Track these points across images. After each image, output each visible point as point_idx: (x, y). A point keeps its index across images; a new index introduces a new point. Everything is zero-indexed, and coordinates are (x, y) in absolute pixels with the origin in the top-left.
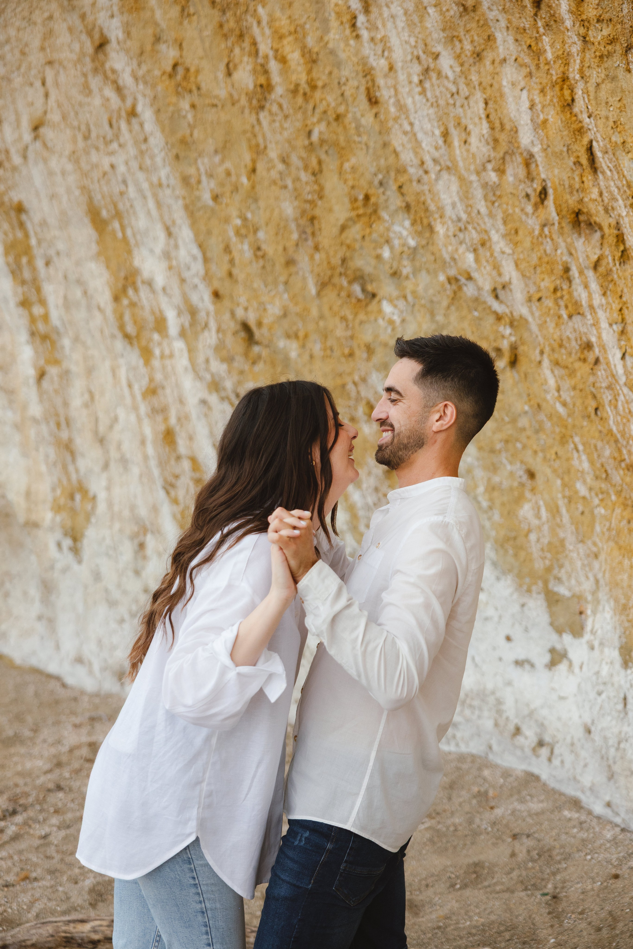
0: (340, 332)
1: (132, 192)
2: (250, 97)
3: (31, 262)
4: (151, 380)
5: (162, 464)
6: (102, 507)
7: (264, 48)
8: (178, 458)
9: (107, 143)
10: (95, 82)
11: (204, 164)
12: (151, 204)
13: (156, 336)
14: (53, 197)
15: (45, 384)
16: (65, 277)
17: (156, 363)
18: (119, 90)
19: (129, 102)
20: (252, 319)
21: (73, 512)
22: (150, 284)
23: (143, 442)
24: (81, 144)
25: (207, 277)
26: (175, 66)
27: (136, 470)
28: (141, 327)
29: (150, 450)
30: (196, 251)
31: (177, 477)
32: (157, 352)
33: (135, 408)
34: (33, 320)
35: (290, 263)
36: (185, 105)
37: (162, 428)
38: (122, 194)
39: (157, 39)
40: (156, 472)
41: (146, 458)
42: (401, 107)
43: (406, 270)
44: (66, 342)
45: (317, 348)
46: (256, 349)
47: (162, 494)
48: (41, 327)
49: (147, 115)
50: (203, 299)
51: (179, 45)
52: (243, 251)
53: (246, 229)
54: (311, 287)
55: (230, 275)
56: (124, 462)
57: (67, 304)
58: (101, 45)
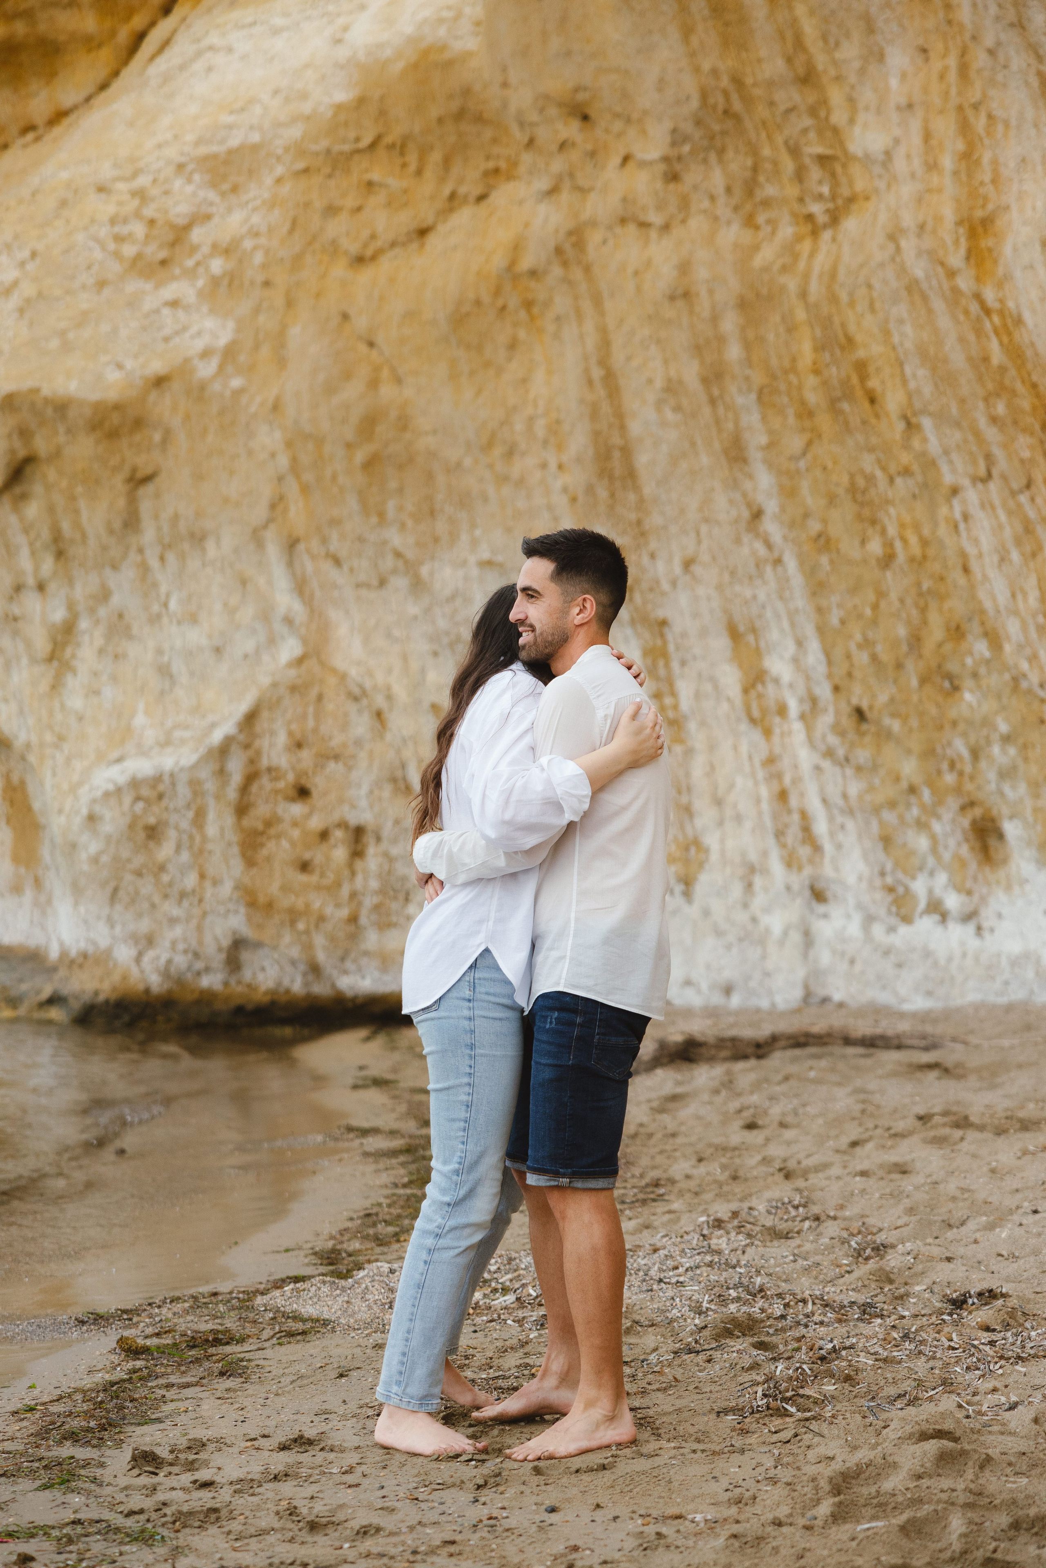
0: (934, 711)
1: (769, 614)
2: (878, 560)
3: (667, 665)
4: (771, 751)
5: (775, 817)
6: (714, 856)
7: (892, 531)
8: (789, 812)
9: (751, 578)
10: (746, 538)
11: (835, 599)
12: (786, 624)
13: (777, 720)
14: (696, 615)
16: (700, 675)
17: (776, 739)
18: (769, 546)
19: (776, 554)
20: (865, 705)
21: (687, 862)
22: (777, 681)
23: (758, 801)
24: (726, 577)
25: (830, 676)
26: (819, 536)
27: (748, 825)
28: (764, 712)
29: (765, 806)
30: (822, 657)
31: (786, 826)
32: (777, 731)
33: (753, 774)
35: (899, 666)
36: (824, 560)
37: (776, 788)
38: (760, 616)
39: (806, 515)
40: (768, 823)
41: (760, 814)
42: (985, 577)
43: (983, 670)
44: (692, 726)
45: (914, 723)
46: (865, 727)
47: (771, 841)
48: (671, 714)
49: (791, 564)
50: (824, 691)
51: (825, 521)
52: (862, 658)
53: (867, 644)
54: (914, 682)
55: (850, 675)
56: (739, 819)
57: (698, 696)
58: (757, 515)
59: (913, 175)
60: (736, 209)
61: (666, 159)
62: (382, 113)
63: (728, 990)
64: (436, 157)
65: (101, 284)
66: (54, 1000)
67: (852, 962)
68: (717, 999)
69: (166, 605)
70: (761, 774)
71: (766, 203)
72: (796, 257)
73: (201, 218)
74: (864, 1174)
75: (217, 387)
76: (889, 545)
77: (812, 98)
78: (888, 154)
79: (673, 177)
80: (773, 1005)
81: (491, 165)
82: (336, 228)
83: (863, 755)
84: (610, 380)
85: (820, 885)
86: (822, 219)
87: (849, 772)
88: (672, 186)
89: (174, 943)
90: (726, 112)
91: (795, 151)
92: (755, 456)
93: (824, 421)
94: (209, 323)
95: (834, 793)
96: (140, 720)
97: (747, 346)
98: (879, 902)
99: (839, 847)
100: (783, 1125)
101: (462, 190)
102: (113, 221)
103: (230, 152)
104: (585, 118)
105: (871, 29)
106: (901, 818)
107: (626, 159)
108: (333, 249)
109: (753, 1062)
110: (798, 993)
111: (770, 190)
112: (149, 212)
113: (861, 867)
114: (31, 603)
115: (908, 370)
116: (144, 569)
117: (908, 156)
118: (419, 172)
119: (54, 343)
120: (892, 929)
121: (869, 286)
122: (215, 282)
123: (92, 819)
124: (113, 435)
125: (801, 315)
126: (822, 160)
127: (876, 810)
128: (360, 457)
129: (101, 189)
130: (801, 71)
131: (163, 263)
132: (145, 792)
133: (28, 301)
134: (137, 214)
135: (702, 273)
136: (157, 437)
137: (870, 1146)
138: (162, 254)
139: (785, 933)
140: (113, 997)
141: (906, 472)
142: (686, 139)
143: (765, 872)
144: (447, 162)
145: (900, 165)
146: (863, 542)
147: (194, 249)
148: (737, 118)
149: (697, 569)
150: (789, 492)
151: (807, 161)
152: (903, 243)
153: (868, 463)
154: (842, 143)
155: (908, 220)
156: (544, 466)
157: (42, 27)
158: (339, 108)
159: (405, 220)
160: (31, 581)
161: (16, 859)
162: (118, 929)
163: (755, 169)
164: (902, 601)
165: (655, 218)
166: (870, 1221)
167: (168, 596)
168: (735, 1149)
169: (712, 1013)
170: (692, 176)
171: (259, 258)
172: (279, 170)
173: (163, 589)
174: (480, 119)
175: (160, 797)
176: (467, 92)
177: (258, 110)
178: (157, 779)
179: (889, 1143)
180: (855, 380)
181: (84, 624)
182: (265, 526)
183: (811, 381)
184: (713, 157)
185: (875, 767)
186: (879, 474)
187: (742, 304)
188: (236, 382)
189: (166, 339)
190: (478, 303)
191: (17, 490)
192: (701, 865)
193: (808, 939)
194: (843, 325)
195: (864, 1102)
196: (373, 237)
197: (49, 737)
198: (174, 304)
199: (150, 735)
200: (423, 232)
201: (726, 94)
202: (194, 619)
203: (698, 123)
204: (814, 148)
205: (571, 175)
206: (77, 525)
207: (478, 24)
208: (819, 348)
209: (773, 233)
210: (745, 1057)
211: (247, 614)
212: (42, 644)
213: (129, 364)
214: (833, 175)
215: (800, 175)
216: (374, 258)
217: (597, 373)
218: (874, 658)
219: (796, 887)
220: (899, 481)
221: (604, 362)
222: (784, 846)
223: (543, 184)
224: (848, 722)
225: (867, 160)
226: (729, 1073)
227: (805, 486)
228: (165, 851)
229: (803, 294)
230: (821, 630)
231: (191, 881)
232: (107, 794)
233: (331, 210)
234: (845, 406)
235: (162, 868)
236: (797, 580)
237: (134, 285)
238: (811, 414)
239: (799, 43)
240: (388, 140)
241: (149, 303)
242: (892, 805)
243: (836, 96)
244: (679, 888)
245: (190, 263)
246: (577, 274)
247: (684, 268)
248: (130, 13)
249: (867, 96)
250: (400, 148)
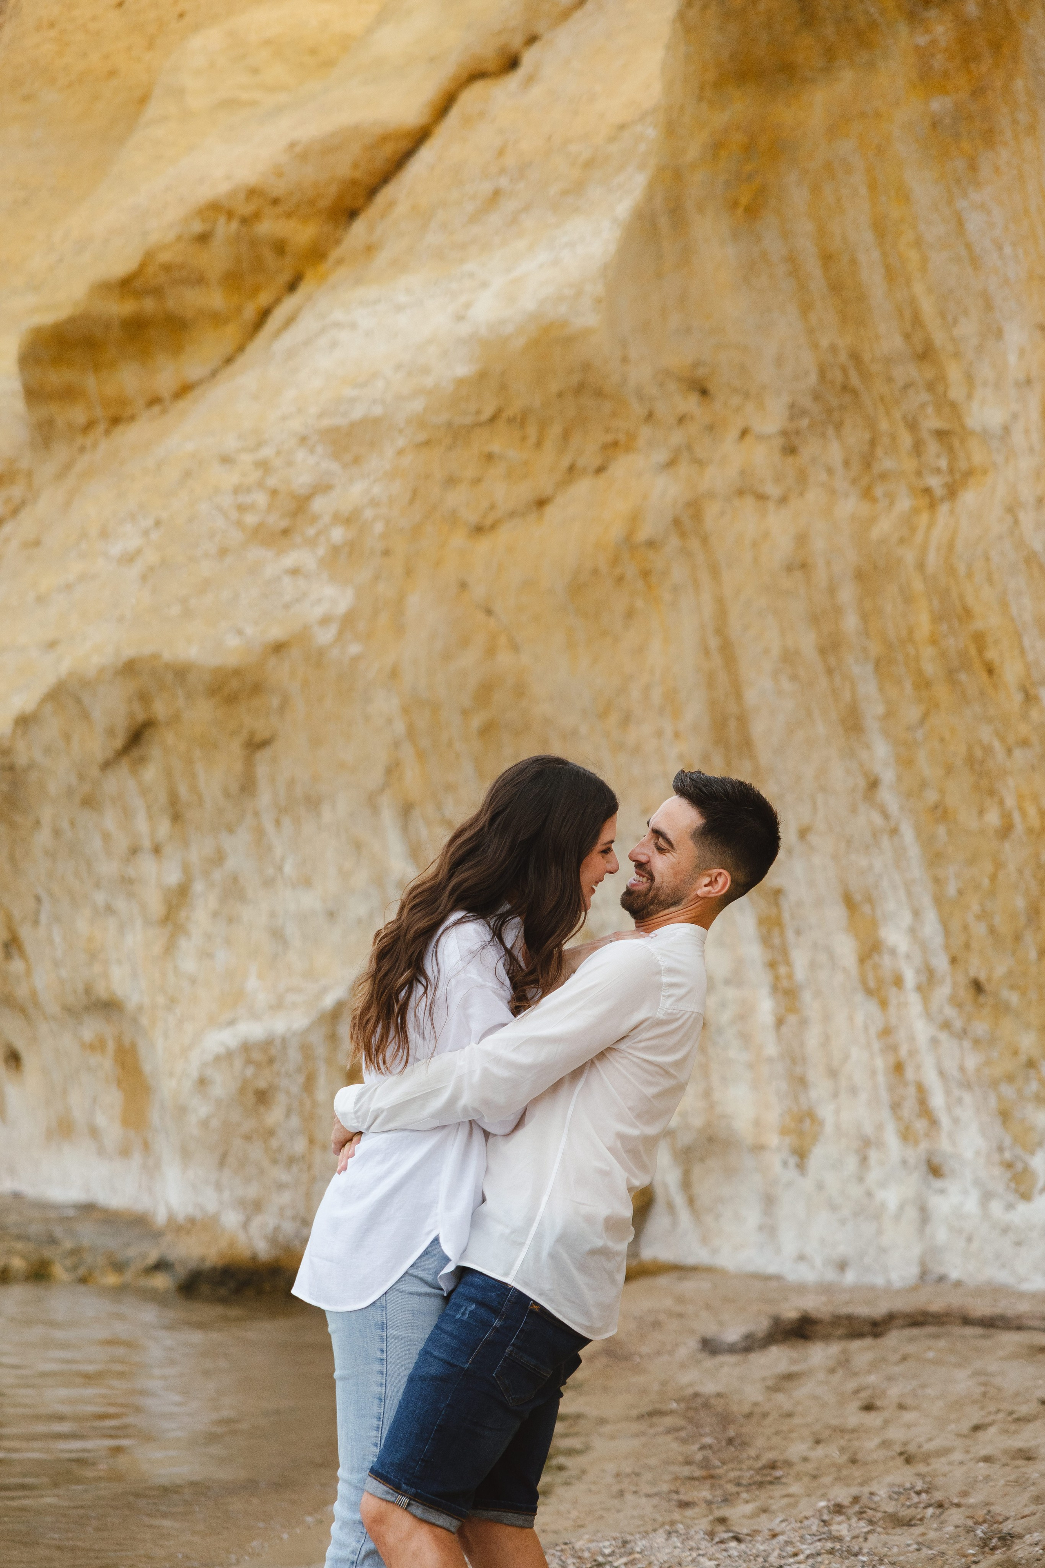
1: (885, 883)
2: (996, 831)
3: (782, 934)
4: (887, 1022)
5: (891, 1089)
6: (829, 1128)
7: (1010, 802)
8: (905, 1084)
9: (867, 847)
10: (862, 808)
11: (952, 870)
12: (902, 893)
13: (894, 990)
14: (811, 885)
15: (784, 1029)
16: (815, 945)
17: (892, 1010)
18: (886, 815)
19: (893, 824)
20: (982, 977)
21: (801, 1134)
22: (893, 952)
23: (874, 1073)
24: (843, 846)
25: (947, 947)
26: (936, 806)
27: (863, 1097)
28: (880, 982)
29: (881, 1079)
30: (939, 928)
31: (903, 1098)
32: (893, 1002)
33: (869, 1046)
34: (777, 978)
35: (1017, 938)
36: (941, 830)
37: (892, 1059)
38: (877, 886)
39: (924, 785)
40: (884, 1095)
41: (875, 1086)
44: (807, 996)
45: (1033, 995)
46: (982, 999)
47: (886, 1114)
48: (785, 983)
49: (908, 834)
50: (941, 963)
51: (942, 791)
52: (980, 929)
53: (984, 915)
54: (1033, 955)
55: (967, 946)
56: (853, 1091)
57: (813, 966)
58: (873, 784)
59: (1031, 450)
60: (854, 482)
61: (784, 433)
62: (503, 387)
63: (842, 1266)
64: (555, 430)
65: (223, 552)
66: (161, 1266)
67: (969, 1239)
68: (831, 1275)
69: (280, 869)
70: (876, 1046)
71: (883, 476)
72: (913, 529)
73: (322, 488)
74: (987, 1459)
75: (335, 653)
76: (1006, 816)
77: (930, 373)
78: (1006, 429)
79: (790, 450)
80: (889, 1281)
81: (609, 438)
82: (456, 498)
83: (980, 1028)
84: (728, 650)
85: (936, 1160)
86: (939, 491)
87: (967, 1044)
88: (790, 460)
89: (282, 1210)
90: (845, 388)
91: (913, 426)
92: (872, 725)
93: (942, 692)
94: (329, 591)
95: (951, 1065)
96: (252, 983)
97: (865, 617)
98: (997, 1178)
99: (956, 1121)
100: (902, 1407)
101: (581, 462)
102: (237, 490)
103: (353, 425)
104: (704, 392)
105: (989, 306)
106: (1020, 1092)
107: (744, 433)
108: (453, 519)
109: (868, 1341)
110: (913, 1271)
111: (887, 463)
112: (272, 482)
113: (980, 1143)
114: (147, 866)
115: (1026, 642)
116: (260, 834)
117: (1027, 431)
118: (539, 444)
119: (175, 610)
120: (1010, 1207)
121: (987, 559)
122: (335, 550)
123: (202, 1082)
124: (232, 699)
125: (918, 585)
126: (941, 435)
127: (994, 1084)
128: (476, 722)
129: (226, 460)
130: (919, 348)
131: (285, 532)
132: (257, 1056)
133: (151, 569)
134: (260, 484)
135: (819, 545)
136: (275, 702)
137: (992, 1430)
138: (284, 523)
139: (901, 1208)
140: (220, 1263)
141: (1025, 743)
142: (803, 412)
143: (880, 1144)
144: (566, 435)
145: (1018, 438)
146: (981, 812)
147: (314, 519)
148: (855, 393)
149: (813, 839)
150: (905, 762)
151: (925, 435)
152: (1022, 516)
153: (986, 733)
154: (959, 418)
155: (1027, 493)
156: (659, 734)
157: (171, 304)
158: (460, 382)
159: (525, 491)
160: (147, 843)
161: (126, 1121)
162: (226, 1195)
163: (873, 443)
164: (1020, 872)
165: (773, 490)
166: (996, 1509)
167: (283, 859)
168: (853, 1431)
169: (825, 1289)
170: (810, 449)
171: (379, 527)
172: (401, 442)
173: (278, 851)
174: (599, 393)
175: (271, 1061)
176: (586, 367)
177: (380, 384)
178: (267, 1044)
179: (1013, 1427)
180: (973, 651)
181: (198, 887)
182: (382, 790)
183: (928, 652)
184: (830, 431)
185: (992, 1041)
186: (997, 745)
187: (860, 575)
188: (354, 649)
189: (287, 606)
190: (595, 572)
191: (136, 753)
192: (815, 1138)
193: (924, 1215)
194: (961, 597)
195: (985, 1384)
196: (492, 507)
197: (161, 1000)
198: (295, 572)
199: (262, 998)
200: (541, 503)
201: (844, 370)
202: (307, 882)
203: (817, 397)
204: (931, 422)
205: (689, 447)
206: (194, 789)
207: (599, 301)
208: (937, 619)
209: (892, 504)
210: (860, 1335)
211: (361, 878)
212: (156, 905)
213: (249, 630)
214: (951, 450)
215: (918, 449)
216: (493, 527)
217: (714, 643)
218: (992, 930)
219: (912, 1161)
220: (1018, 753)
221: (720, 631)
222: (899, 1118)
223: (661, 456)
224: (966, 994)
225: (985, 435)
226: (844, 1351)
227: (922, 757)
228: (275, 1115)
229: (921, 566)
230: (939, 901)
231: (300, 1146)
232: (218, 1059)
233: (451, 481)
234: (963, 677)
235: (271, 1133)
236: (914, 850)
237: (256, 553)
238: (928, 684)
239: (917, 321)
240: (509, 412)
241: (270, 570)
242: (1010, 1078)
243: (954, 373)
244: (792, 1161)
245: (311, 532)
246: (694, 544)
247: (802, 539)
248: (256, 290)
249: (985, 371)
250: (520, 421)
